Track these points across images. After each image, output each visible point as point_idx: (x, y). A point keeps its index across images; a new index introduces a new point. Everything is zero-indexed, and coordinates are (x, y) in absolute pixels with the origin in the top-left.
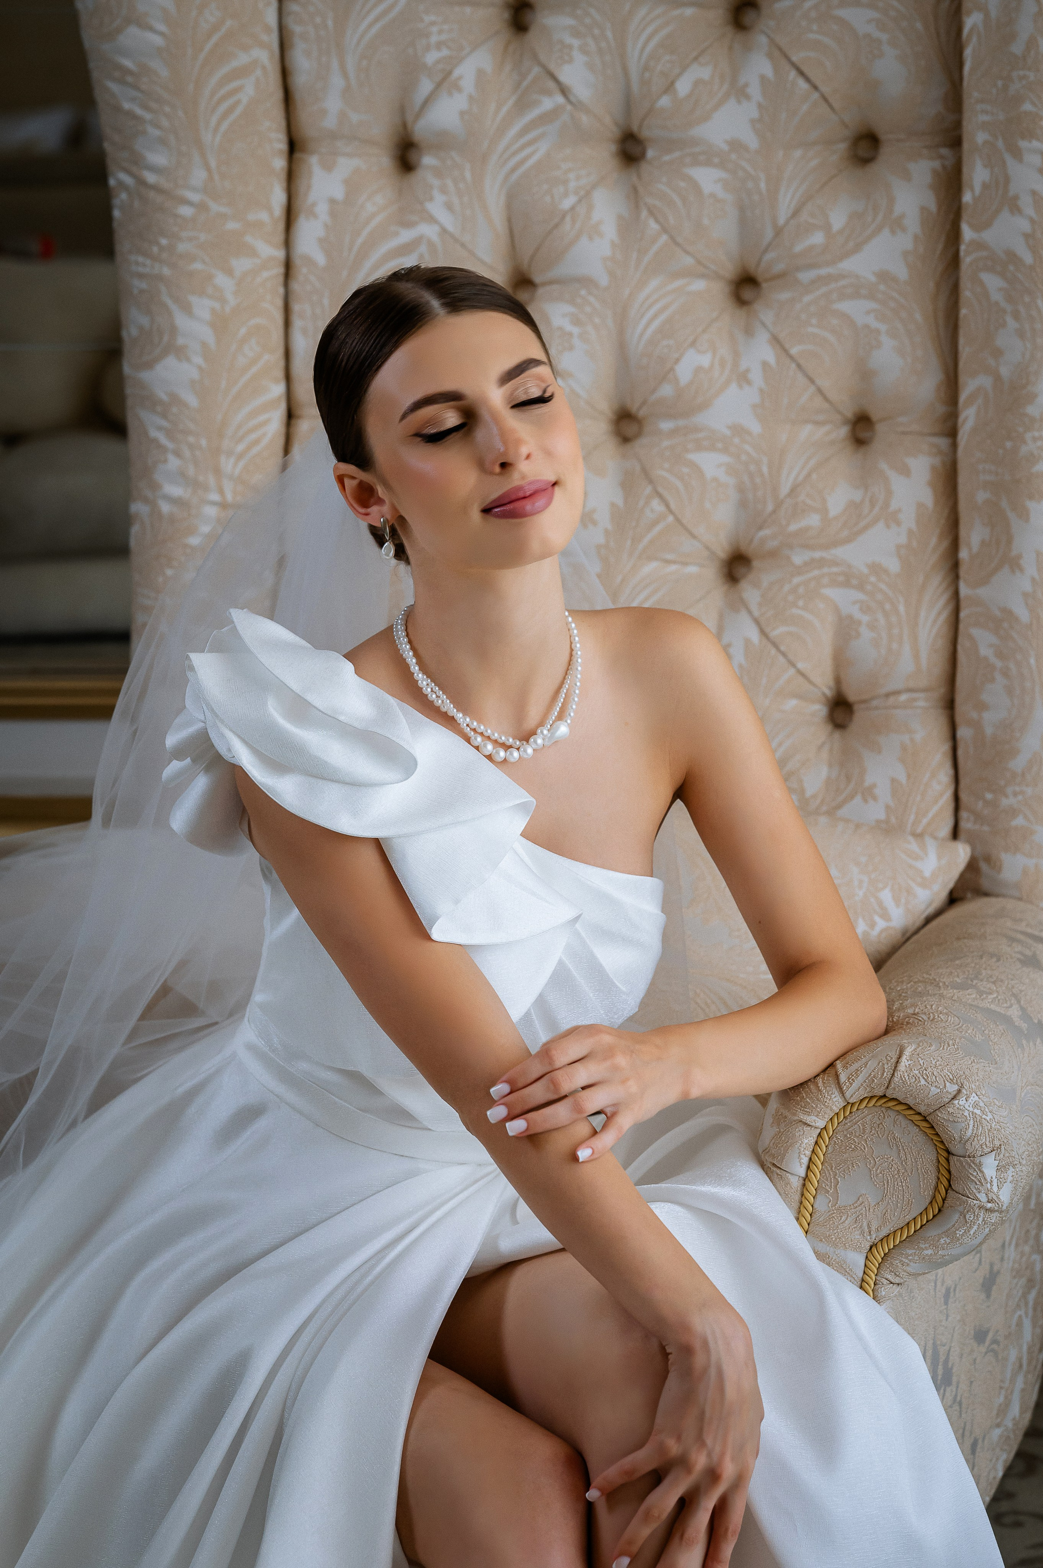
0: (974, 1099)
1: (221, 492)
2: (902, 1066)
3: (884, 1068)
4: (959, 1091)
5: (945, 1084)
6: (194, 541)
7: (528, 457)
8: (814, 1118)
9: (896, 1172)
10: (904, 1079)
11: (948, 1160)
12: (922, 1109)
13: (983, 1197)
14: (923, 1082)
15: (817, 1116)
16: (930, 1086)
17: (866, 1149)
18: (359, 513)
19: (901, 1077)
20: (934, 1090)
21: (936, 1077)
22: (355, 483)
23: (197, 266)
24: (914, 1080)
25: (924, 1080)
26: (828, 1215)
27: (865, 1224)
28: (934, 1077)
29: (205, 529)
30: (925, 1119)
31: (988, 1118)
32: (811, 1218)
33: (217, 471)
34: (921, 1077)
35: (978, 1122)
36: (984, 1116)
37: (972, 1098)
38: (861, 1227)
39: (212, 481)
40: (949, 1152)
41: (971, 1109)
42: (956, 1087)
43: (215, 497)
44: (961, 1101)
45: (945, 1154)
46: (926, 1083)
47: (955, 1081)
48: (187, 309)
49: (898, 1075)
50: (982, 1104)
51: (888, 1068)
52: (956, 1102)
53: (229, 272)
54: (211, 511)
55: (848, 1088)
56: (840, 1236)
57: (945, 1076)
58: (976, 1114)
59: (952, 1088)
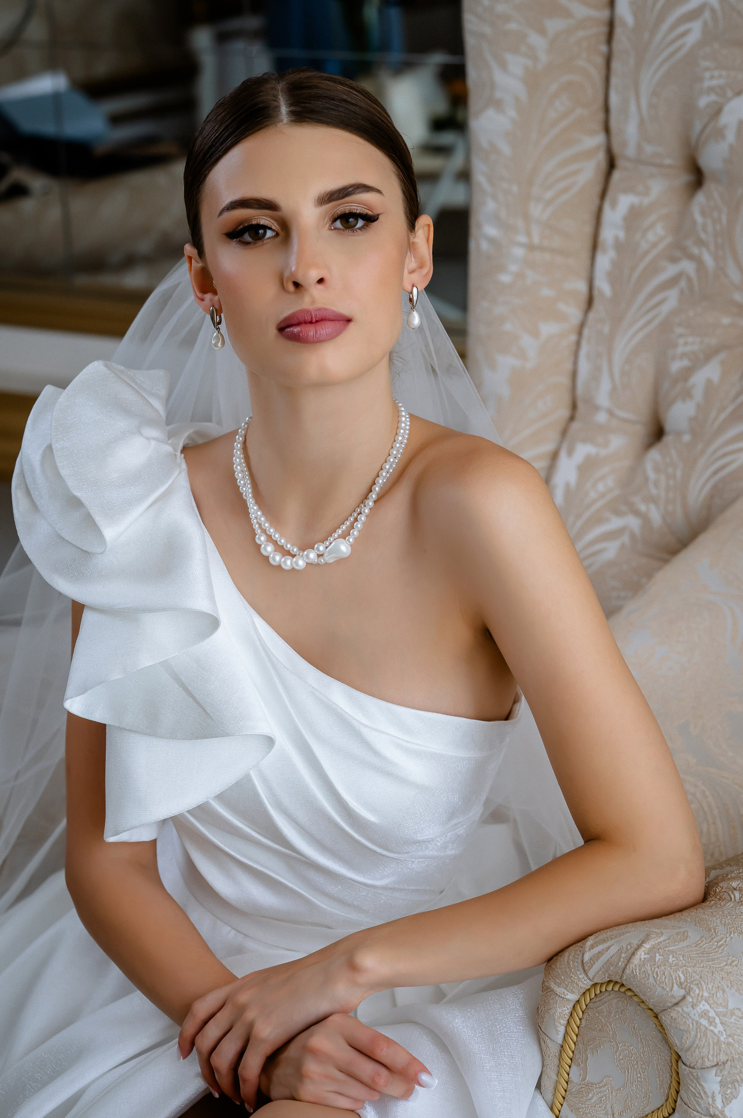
0: (703, 1008)
1: (529, 234)
2: (636, 960)
3: (621, 957)
4: (684, 998)
5: (673, 987)
6: (505, 278)
8: (564, 990)
9: (635, 1063)
10: (635, 973)
11: (678, 1065)
12: (653, 1005)
13: (703, 1111)
14: (651, 980)
15: (565, 988)
16: (657, 986)
17: (611, 1032)
18: (198, 296)
19: (632, 970)
20: (662, 990)
21: (666, 978)
23: (513, 26)
24: (644, 976)
25: (652, 978)
26: (579, 1087)
27: (608, 1106)
28: (664, 977)
29: (514, 268)
30: (656, 1016)
31: (716, 1031)
32: (567, 1085)
33: (526, 217)
34: (651, 975)
36: (712, 1028)
37: (701, 1006)
38: (605, 1108)
39: (520, 223)
40: (679, 1059)
41: (697, 1018)
42: (682, 992)
43: (522, 239)
45: (675, 1058)
46: (654, 982)
47: (683, 986)
48: (503, 65)
49: (631, 966)
50: (712, 1014)
51: (624, 959)
52: (679, 1009)
53: (542, 32)
54: (519, 252)
55: (590, 968)
56: (587, 1111)
57: (676, 978)
58: (701, 1024)
59: (679, 993)
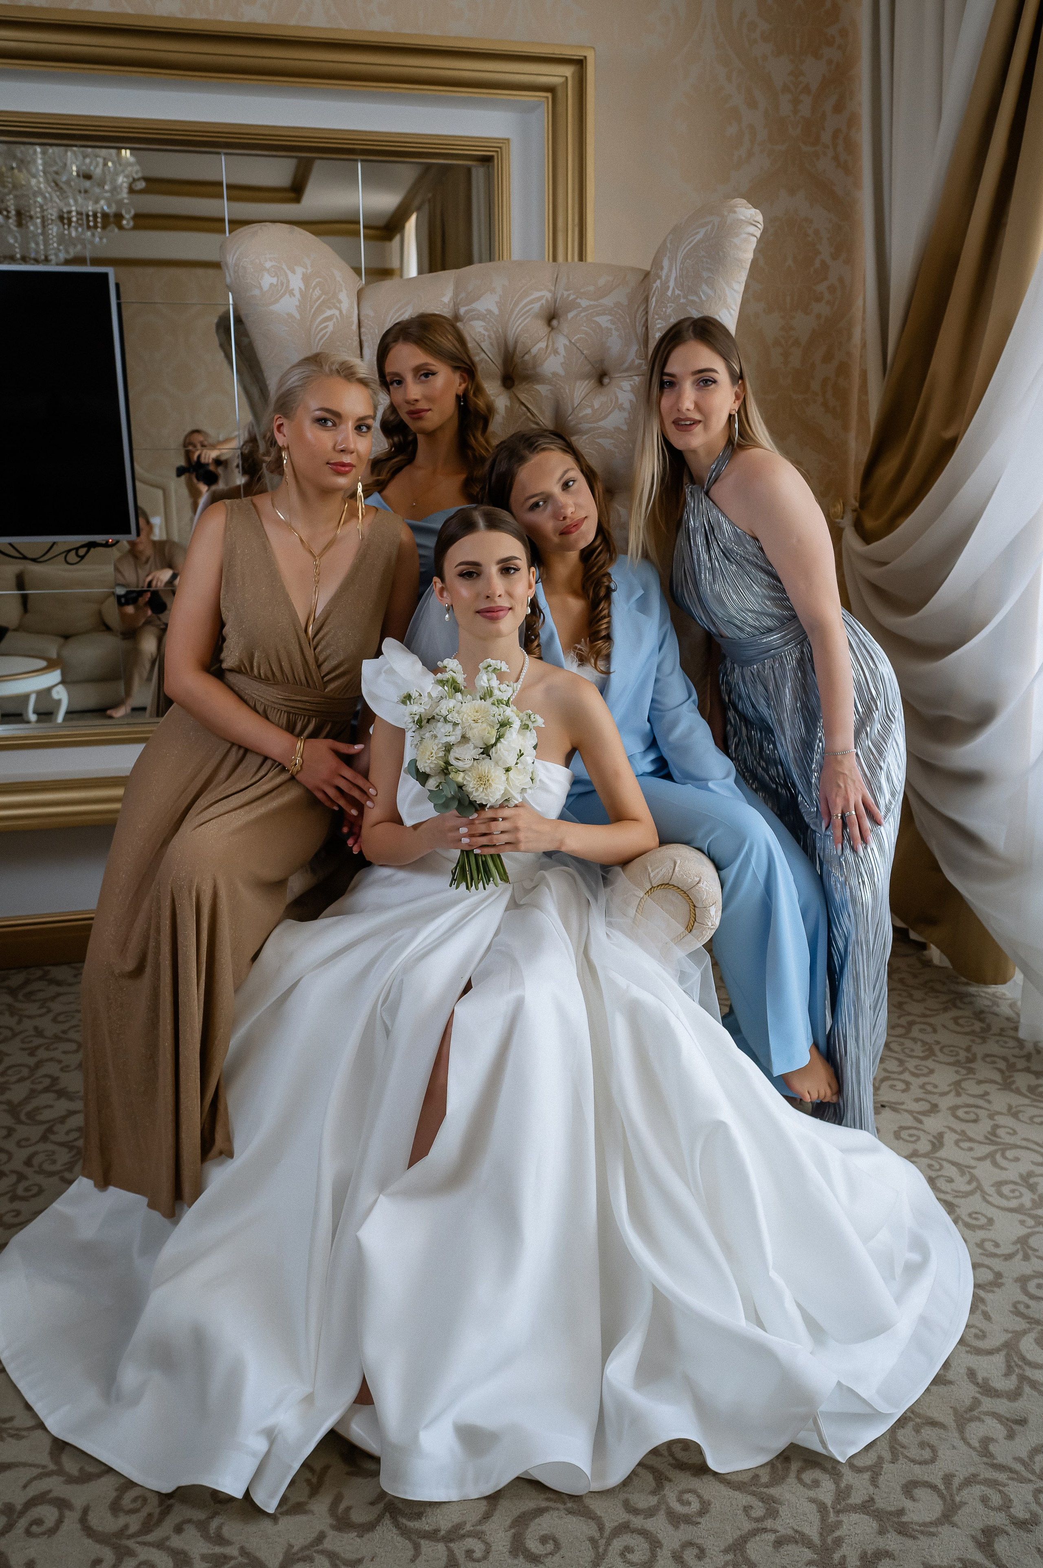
2: (676, 870)
3: (669, 871)
4: (700, 881)
5: (694, 878)
7: (500, 596)
12: (685, 889)
13: (710, 924)
14: (685, 877)
16: (688, 879)
19: (676, 875)
20: (690, 880)
24: (681, 876)
28: (689, 875)
30: (685, 893)
34: (684, 875)
35: (708, 893)
40: (695, 906)
41: (705, 888)
44: (700, 885)
45: (693, 907)
47: (698, 876)
49: (674, 874)
50: (708, 885)
51: (671, 871)
55: (653, 880)
57: (693, 874)
58: (707, 889)
59: (697, 879)
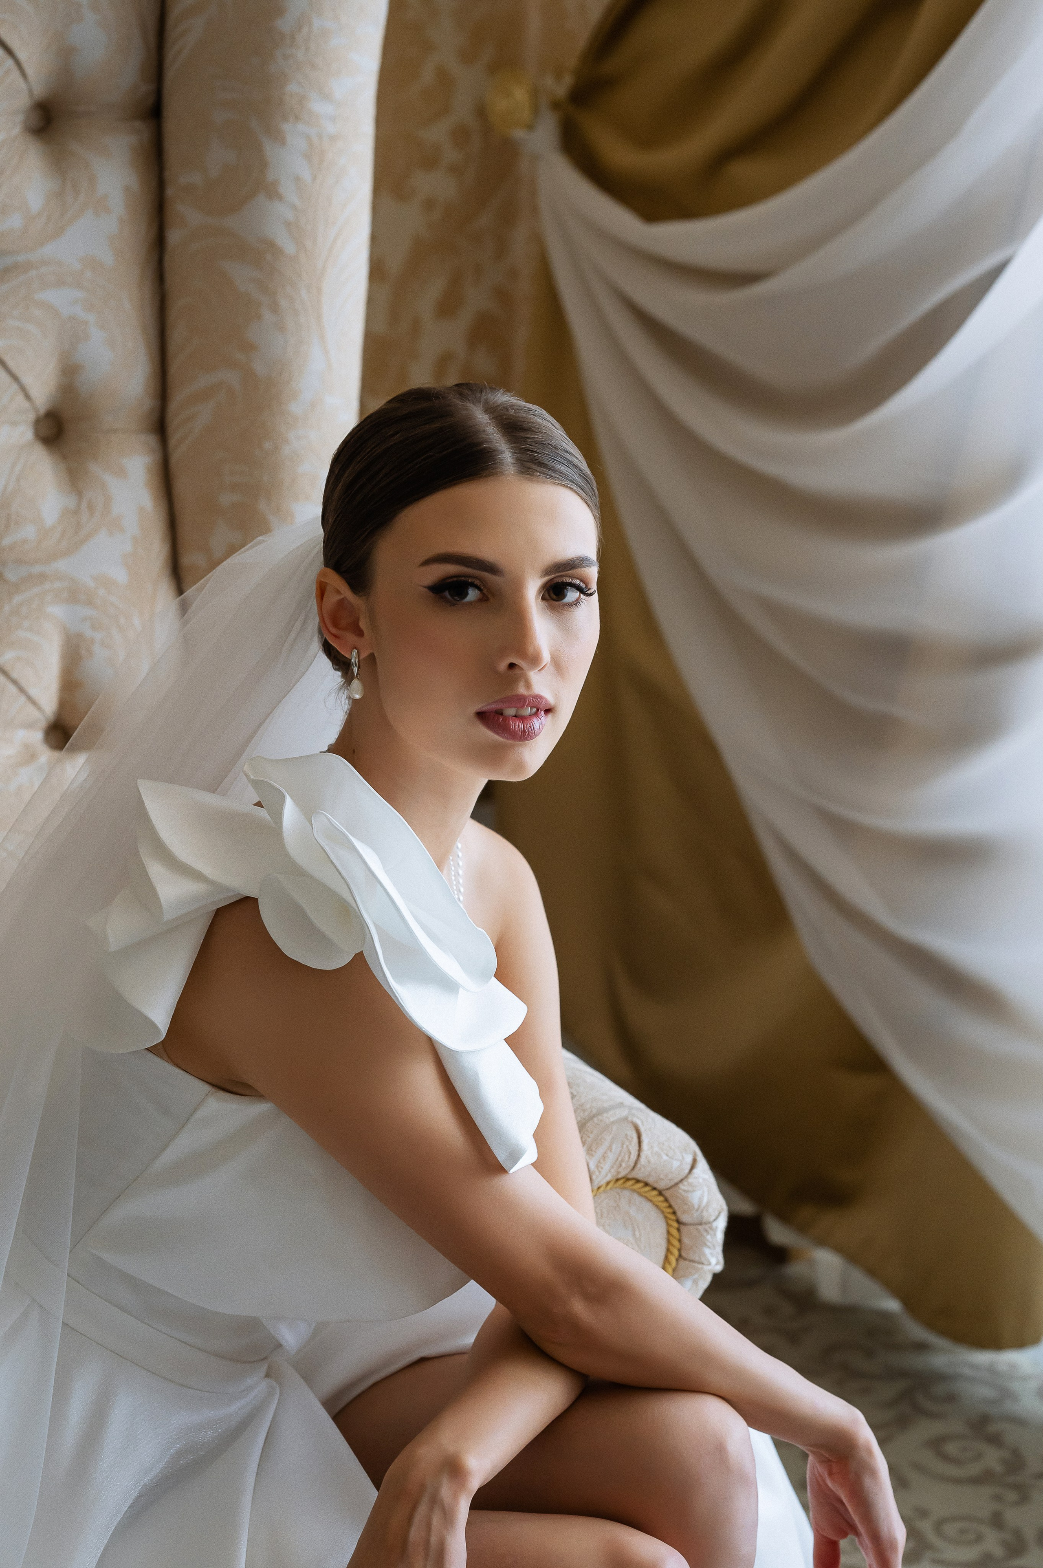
3: (629, 1149)
4: (694, 1160)
10: (648, 1158)
11: (678, 1230)
14: (665, 1157)
16: (671, 1160)
18: (329, 632)
19: (646, 1156)
20: (676, 1164)
22: (337, 598)
24: (657, 1157)
30: (660, 1193)
34: (662, 1153)
40: (681, 1222)
42: (691, 1157)
44: (697, 1170)
45: (675, 1225)
46: (668, 1158)
49: (643, 1156)
51: (635, 1150)
52: (694, 1171)
59: (689, 1159)
